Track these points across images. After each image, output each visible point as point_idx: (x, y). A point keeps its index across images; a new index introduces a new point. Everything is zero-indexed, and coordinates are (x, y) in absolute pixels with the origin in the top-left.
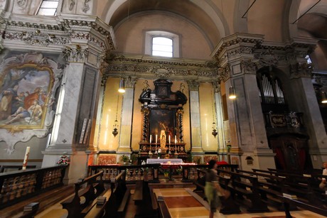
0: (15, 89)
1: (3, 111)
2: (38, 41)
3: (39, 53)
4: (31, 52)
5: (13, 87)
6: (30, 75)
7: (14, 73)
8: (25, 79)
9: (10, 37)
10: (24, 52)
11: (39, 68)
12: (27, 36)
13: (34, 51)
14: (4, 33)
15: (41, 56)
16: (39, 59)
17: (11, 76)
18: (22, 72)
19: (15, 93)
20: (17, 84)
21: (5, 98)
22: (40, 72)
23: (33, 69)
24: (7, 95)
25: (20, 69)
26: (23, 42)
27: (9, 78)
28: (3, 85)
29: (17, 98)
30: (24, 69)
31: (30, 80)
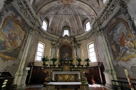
0: (114, 40)
1: (116, 52)
2: (109, 15)
3: (112, 18)
4: (110, 21)
5: (113, 40)
6: (115, 30)
7: (110, 34)
8: (115, 33)
9: (102, 23)
10: (108, 24)
12: (105, 17)
13: (110, 20)
14: (100, 23)
15: (114, 18)
16: (114, 20)
17: (110, 36)
18: (112, 31)
20: (113, 37)
21: (113, 46)
22: (118, 25)
23: (115, 26)
24: (113, 44)
25: (111, 31)
26: (106, 21)
27: (109, 37)
28: (110, 41)
29: (117, 43)
30: (112, 30)
31: (116, 32)
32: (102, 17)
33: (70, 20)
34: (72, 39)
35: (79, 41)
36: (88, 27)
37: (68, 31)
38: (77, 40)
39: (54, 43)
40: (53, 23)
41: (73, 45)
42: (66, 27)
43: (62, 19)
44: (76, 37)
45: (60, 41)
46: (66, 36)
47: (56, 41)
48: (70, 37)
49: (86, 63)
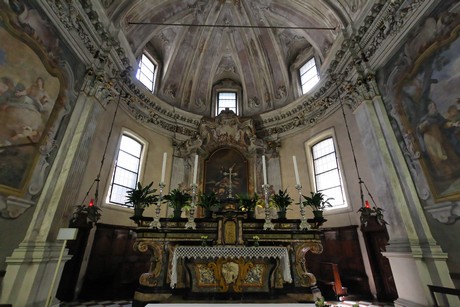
0: (432, 111)
1: (443, 161)
2: (405, 10)
3: (422, 23)
4: (411, 36)
5: (426, 111)
6: (439, 68)
7: (411, 90)
8: (436, 81)
9: (372, 51)
10: (401, 50)
11: (444, 42)
12: (387, 24)
13: (413, 29)
14: (363, 55)
15: (430, 22)
16: (432, 29)
17: (410, 98)
18: (421, 77)
19: (438, 117)
20: (428, 101)
21: (426, 136)
22: (453, 46)
23: (435, 54)
24: (427, 130)
25: (415, 76)
26: (389, 39)
27: (409, 102)
28: (410, 119)
29: (449, 124)
30: (420, 70)
31: (446, 76)
32: (373, 28)
33: (243, 56)
34: (249, 123)
35: (275, 131)
36: (310, 78)
37: (232, 96)
38: (268, 126)
39: (181, 137)
40: (178, 67)
41: (253, 146)
42: (227, 82)
43: (212, 53)
44: (264, 117)
45: (205, 133)
46: (227, 112)
47: (188, 132)
48: (243, 118)
49: (309, 212)
